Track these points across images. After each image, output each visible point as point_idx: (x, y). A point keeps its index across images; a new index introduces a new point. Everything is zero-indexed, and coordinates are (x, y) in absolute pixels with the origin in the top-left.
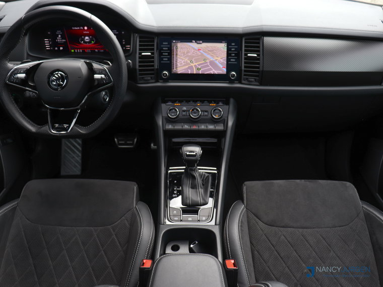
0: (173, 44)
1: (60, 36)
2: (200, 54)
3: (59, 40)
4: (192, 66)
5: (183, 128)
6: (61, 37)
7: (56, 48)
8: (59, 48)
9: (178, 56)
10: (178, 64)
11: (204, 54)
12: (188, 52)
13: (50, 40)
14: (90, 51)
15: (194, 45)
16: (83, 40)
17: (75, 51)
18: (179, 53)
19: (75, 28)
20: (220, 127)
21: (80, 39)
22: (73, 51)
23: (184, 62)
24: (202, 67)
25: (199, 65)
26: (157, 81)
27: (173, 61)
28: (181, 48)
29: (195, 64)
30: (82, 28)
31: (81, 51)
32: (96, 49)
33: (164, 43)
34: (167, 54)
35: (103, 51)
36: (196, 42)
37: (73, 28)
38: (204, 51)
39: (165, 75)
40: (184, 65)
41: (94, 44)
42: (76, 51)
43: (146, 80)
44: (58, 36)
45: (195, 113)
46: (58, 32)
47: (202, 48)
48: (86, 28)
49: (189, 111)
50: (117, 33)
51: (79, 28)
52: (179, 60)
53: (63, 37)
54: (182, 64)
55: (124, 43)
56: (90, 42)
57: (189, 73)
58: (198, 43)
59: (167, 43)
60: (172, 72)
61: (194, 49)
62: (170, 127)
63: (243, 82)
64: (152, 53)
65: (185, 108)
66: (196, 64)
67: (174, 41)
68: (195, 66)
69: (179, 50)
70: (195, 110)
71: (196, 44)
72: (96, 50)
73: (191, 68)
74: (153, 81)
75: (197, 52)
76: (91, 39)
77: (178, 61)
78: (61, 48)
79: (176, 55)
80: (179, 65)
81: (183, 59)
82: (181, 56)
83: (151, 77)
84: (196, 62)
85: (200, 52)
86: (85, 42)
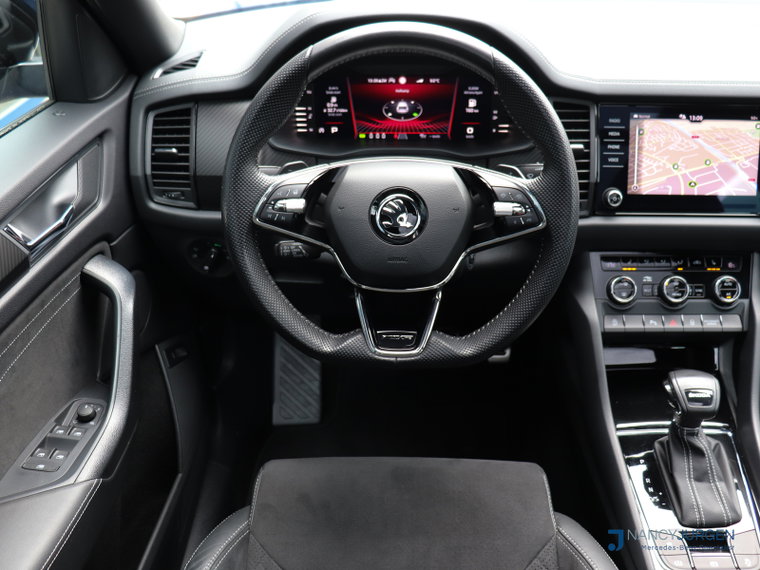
0: (632, 123)
1: (334, 99)
2: (696, 147)
3: (330, 110)
4: (677, 176)
5: (647, 326)
6: (337, 102)
7: (322, 130)
8: (328, 130)
9: (644, 153)
10: (643, 171)
11: (708, 148)
12: (668, 143)
13: (310, 109)
14: (406, 138)
15: (682, 125)
16: (392, 109)
17: (367, 136)
18: (646, 145)
19: (376, 81)
20: (733, 324)
21: (385, 107)
22: (362, 136)
23: (658, 167)
24: (701, 180)
25: (693, 174)
26: (592, 214)
27: (630, 165)
28: (652, 132)
29: (684, 171)
30: (392, 80)
31: (384, 136)
32: (421, 131)
33: (611, 121)
34: (617, 147)
35: (438, 137)
36: (688, 118)
37: (370, 81)
38: (706, 141)
39: (615, 198)
40: (659, 175)
41: (419, 118)
42: (371, 136)
44: (329, 101)
46: (333, 90)
47: (700, 132)
48: (403, 80)
50: (481, 93)
51: (385, 81)
52: (646, 163)
53: (340, 104)
54: (651, 171)
55: (495, 118)
56: (408, 115)
57: (670, 193)
58: (692, 121)
59: (618, 121)
60: (629, 192)
61: (682, 134)
62: (614, 324)
64: (587, 145)
65: (648, 278)
66: (687, 172)
67: (636, 116)
68: (684, 176)
69: (646, 137)
71: (687, 122)
72: (422, 136)
73: (674, 180)
75: (692, 143)
76: (413, 109)
77: (644, 165)
78: (334, 130)
79: (640, 148)
80: (645, 173)
81: (655, 161)
82: (652, 152)
84: (686, 168)
85: (696, 143)
86: (397, 115)
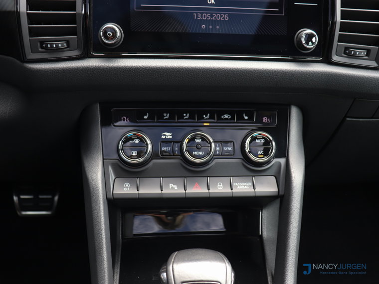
5: (165, 191)
20: (267, 186)
26: (85, 56)
39: (110, 33)
43: (52, 50)
45: (198, 149)
49: (181, 142)
62: (125, 189)
63: (335, 58)
65: (168, 135)
70: (198, 141)
74: (75, 53)
83: (68, 42)
